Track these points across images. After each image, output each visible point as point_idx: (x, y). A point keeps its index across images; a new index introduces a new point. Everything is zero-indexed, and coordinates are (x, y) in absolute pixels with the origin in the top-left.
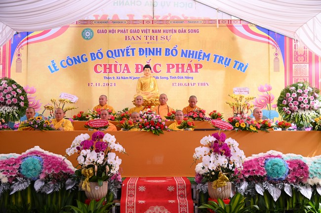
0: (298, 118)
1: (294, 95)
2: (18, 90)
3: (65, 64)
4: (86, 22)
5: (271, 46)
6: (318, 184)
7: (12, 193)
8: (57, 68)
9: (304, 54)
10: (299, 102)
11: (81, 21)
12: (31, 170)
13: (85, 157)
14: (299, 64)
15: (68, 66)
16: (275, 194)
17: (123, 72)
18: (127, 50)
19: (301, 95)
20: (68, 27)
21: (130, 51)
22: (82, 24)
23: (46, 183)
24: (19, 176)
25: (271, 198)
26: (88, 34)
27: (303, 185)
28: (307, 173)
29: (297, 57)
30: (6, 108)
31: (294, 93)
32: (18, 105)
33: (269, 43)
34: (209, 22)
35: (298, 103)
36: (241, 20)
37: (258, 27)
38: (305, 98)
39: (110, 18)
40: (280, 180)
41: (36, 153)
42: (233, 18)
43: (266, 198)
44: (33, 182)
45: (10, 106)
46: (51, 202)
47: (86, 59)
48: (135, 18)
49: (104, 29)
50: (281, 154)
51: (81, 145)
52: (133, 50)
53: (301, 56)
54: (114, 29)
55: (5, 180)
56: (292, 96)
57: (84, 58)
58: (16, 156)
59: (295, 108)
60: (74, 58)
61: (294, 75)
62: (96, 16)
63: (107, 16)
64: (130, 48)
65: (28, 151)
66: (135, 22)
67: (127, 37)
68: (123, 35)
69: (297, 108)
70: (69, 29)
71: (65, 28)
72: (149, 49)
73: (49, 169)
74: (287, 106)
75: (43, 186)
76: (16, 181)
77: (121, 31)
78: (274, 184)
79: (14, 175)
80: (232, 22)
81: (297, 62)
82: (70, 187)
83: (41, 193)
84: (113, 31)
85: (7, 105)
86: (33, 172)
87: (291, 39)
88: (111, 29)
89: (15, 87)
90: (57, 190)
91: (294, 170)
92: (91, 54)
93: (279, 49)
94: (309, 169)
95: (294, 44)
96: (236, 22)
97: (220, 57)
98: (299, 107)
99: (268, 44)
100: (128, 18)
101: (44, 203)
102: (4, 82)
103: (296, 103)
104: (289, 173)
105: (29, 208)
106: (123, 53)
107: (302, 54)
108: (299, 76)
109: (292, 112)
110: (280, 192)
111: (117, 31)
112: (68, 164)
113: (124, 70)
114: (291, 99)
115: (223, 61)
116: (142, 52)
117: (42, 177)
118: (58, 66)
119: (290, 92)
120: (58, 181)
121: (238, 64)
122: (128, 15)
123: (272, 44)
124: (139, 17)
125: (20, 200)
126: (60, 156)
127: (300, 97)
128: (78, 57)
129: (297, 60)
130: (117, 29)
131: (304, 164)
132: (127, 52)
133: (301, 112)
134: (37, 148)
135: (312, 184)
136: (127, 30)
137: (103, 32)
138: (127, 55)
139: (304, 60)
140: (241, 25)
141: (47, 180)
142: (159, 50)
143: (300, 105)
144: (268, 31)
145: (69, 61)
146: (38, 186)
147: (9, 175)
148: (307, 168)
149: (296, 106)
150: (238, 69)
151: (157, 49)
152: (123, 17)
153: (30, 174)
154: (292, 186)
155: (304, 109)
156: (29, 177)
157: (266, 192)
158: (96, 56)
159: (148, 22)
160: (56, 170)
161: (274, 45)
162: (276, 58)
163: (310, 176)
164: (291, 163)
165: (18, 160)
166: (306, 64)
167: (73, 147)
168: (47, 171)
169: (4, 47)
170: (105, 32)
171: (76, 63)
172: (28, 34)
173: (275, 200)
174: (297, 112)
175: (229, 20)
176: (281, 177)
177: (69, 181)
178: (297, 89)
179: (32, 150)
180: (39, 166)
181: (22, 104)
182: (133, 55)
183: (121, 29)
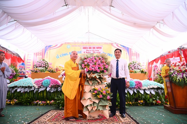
0: (135, 72)
1: (133, 65)
2: (46, 62)
3: (61, 56)
4: (68, 43)
6: (146, 89)
7: (39, 92)
12: (46, 84)
14: (133, 57)
16: (131, 92)
23: (51, 88)
24: (42, 86)
25: (130, 94)
26: (69, 47)
27: (140, 89)
28: (142, 85)
30: (41, 68)
32: (45, 67)
34: (106, 43)
35: (134, 67)
36: (116, 43)
37: (121, 45)
38: (136, 65)
39: (76, 42)
40: (133, 88)
41: (48, 78)
42: (113, 42)
43: (128, 94)
44: (46, 88)
45: (43, 67)
46: (53, 95)
49: (74, 45)
50: (132, 79)
51: (64, 74)
53: (134, 54)
55: (37, 87)
57: (67, 54)
58: (41, 79)
61: (132, 60)
65: (46, 78)
68: (80, 47)
70: (63, 45)
73: (52, 83)
74: (131, 68)
75: (50, 89)
76: (41, 87)
78: (131, 89)
79: (40, 86)
82: (60, 90)
83: (49, 92)
85: (42, 67)
86: (47, 84)
87: (131, 49)
88: (76, 45)
89: (45, 62)
90: (55, 91)
91: (137, 84)
92: (69, 53)
93: (127, 52)
94: (142, 84)
96: (114, 44)
97: (110, 54)
101: (50, 95)
102: (41, 60)
104: (135, 85)
105: (45, 97)
106: (79, 53)
108: (134, 60)
109: (133, 70)
110: (133, 92)
112: (59, 82)
117: (50, 86)
118: (59, 56)
119: (131, 64)
120: (55, 88)
123: (125, 50)
124: (84, 42)
125: (42, 94)
126: (57, 79)
128: (65, 54)
130: (78, 45)
131: (140, 82)
132: (81, 52)
133: (135, 70)
134: (49, 77)
135: (144, 89)
141: (51, 87)
144: (124, 46)
145: (63, 55)
146: (48, 89)
147: (38, 85)
148: (141, 84)
152: (80, 42)
153: (45, 85)
154: (137, 90)
155: (136, 69)
156: (45, 86)
157: (128, 92)
159: (87, 43)
160: (55, 84)
162: (127, 55)
163: (143, 86)
164: (136, 82)
165: (42, 80)
166: (135, 57)
168: (51, 84)
169: (43, 50)
171: (65, 56)
172: (50, 46)
173: (131, 95)
176: (133, 86)
177: (59, 88)
178: (134, 63)
179: (47, 77)
180: (49, 83)
181: (47, 67)
183: (79, 45)
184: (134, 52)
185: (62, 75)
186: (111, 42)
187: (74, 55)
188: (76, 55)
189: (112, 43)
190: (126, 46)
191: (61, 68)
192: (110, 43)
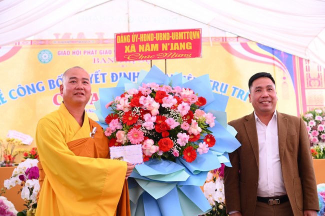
0: (320, 152)
1: (312, 123)
3: (15, 94)
4: (43, 42)
5: (276, 68)
8: (4, 100)
9: (319, 77)
10: (319, 132)
11: (37, 40)
13: (31, 190)
14: (313, 90)
15: (19, 96)
17: (91, 103)
18: (96, 75)
19: (320, 123)
20: (20, 48)
21: (100, 77)
22: (38, 44)
26: (45, 56)
29: (310, 82)
31: (311, 121)
33: (274, 65)
35: (318, 134)
36: (238, 37)
37: (259, 45)
39: (74, 36)
42: (228, 35)
47: (43, 88)
48: (105, 37)
49: (66, 50)
51: (26, 173)
52: (103, 75)
53: (314, 79)
54: (79, 49)
56: (310, 125)
57: (40, 86)
59: (315, 140)
60: (27, 86)
61: (307, 104)
62: (57, 35)
63: (71, 34)
64: (99, 73)
66: (105, 41)
67: (96, 60)
68: (91, 57)
69: (317, 140)
70: (20, 52)
71: (15, 50)
72: (124, 74)
77: (89, 53)
80: (227, 39)
81: (310, 87)
84: (78, 53)
87: (301, 59)
88: (76, 49)
92: (50, 81)
93: (287, 71)
95: (305, 65)
96: (231, 39)
97: (215, 82)
98: (320, 139)
99: (272, 66)
100: (96, 37)
103: (315, 133)
107: (316, 77)
108: (315, 104)
111: (82, 52)
112: (9, 206)
113: (92, 100)
114: (308, 129)
115: (219, 88)
116: (115, 79)
118: (6, 97)
119: (305, 120)
121: (237, 91)
122: (97, 34)
123: (277, 66)
127: (320, 125)
128: (32, 85)
129: (310, 85)
130: (82, 50)
132: (96, 79)
136: (96, 51)
137: (65, 54)
138: (96, 82)
139: (319, 85)
140: (239, 43)
142: (136, 75)
143: (321, 136)
144: (273, 50)
149: (315, 137)
150: (238, 97)
151: (134, 74)
152: (91, 35)
158: (55, 83)
161: (280, 68)
162: (285, 83)
166: (321, 90)
167: (15, 176)
170: (68, 53)
171: (29, 93)
174: (318, 145)
175: (223, 38)
178: (314, 116)
182: (104, 81)
183: (87, 49)
184: (314, 72)
185: (22, 178)
186: (223, 35)
187: (74, 86)
188: (82, 86)
189: (225, 38)
190: (283, 50)
191: (16, 150)
192: (216, 39)
